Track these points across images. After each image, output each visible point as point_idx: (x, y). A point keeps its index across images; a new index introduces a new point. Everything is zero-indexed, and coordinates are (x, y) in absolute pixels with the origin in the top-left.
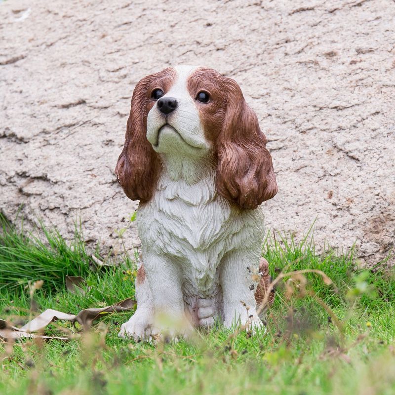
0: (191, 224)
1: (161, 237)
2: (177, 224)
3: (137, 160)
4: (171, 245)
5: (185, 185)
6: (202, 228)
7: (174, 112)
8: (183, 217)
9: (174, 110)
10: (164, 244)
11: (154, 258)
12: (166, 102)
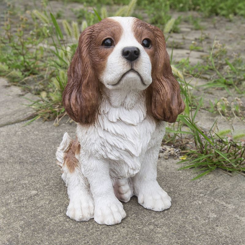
0: (133, 139)
1: (103, 148)
2: (119, 139)
3: (91, 96)
4: (112, 153)
5: (124, 110)
6: (141, 142)
7: (138, 59)
8: (126, 135)
9: (137, 57)
10: (106, 153)
11: (95, 161)
12: (132, 51)
